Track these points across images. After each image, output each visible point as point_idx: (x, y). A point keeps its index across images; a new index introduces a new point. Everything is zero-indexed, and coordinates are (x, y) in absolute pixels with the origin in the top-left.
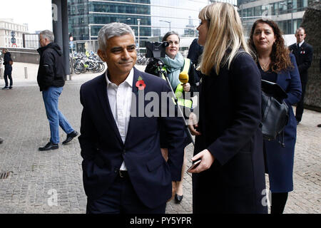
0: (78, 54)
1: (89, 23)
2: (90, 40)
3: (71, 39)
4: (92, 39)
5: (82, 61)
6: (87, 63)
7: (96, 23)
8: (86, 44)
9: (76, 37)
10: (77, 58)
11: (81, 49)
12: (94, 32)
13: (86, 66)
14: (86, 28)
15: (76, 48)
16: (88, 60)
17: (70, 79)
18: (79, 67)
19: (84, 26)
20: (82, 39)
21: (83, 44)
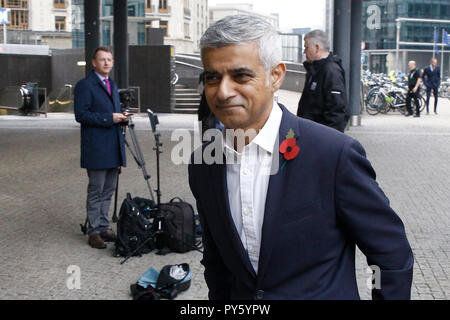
0: (374, 76)
1: (397, 15)
2: (397, 50)
3: (363, 46)
4: (401, 47)
5: (382, 90)
6: (392, 94)
7: (410, 16)
8: (390, 58)
9: (370, 42)
10: (372, 83)
11: (380, 66)
12: (406, 34)
13: (389, 100)
14: (390, 25)
15: (368, 65)
16: (394, 89)
17: (359, 124)
18: (376, 101)
19: (388, 21)
20: (381, 46)
21: (383, 58)
